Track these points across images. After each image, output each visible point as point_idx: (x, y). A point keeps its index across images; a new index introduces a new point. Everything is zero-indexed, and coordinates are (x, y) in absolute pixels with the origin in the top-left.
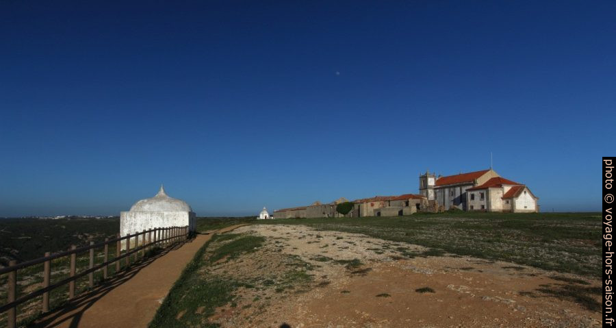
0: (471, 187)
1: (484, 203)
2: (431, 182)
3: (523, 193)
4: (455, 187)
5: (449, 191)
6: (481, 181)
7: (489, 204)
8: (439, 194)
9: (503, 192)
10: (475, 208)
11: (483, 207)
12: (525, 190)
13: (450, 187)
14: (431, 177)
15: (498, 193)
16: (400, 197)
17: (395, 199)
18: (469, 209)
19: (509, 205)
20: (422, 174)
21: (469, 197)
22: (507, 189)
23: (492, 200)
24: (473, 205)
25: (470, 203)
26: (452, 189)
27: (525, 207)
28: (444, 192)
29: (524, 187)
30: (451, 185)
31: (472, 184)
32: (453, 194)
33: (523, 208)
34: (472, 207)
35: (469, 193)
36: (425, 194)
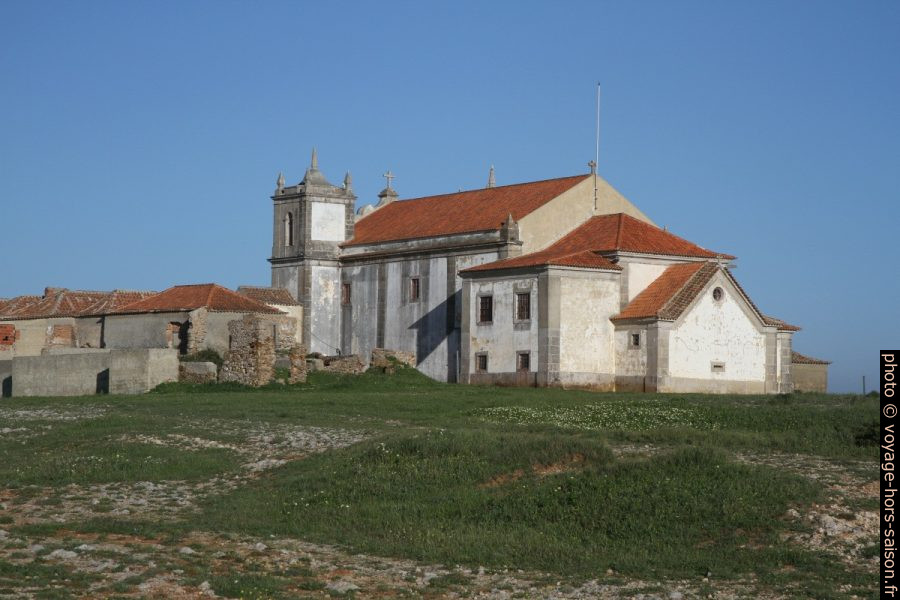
0: (490, 258)
1: (528, 340)
2: (328, 223)
3: (706, 298)
4: (426, 253)
5: (405, 275)
6: (536, 233)
7: (548, 346)
8: (361, 289)
9: (624, 290)
10: (495, 367)
11: (525, 358)
12: (719, 280)
13: (407, 255)
14: (327, 198)
15: (597, 294)
16: (160, 297)
17: (132, 307)
18: (472, 369)
19: (642, 356)
20: (285, 183)
21: (473, 311)
22: (643, 273)
23: (564, 328)
24: (487, 349)
25: (477, 337)
26: (415, 267)
27: (718, 367)
28: (383, 279)
29: (713, 269)
30: (414, 244)
31: (498, 246)
32: (417, 289)
33: (706, 374)
34: (483, 359)
35: (475, 290)
36: (293, 287)
